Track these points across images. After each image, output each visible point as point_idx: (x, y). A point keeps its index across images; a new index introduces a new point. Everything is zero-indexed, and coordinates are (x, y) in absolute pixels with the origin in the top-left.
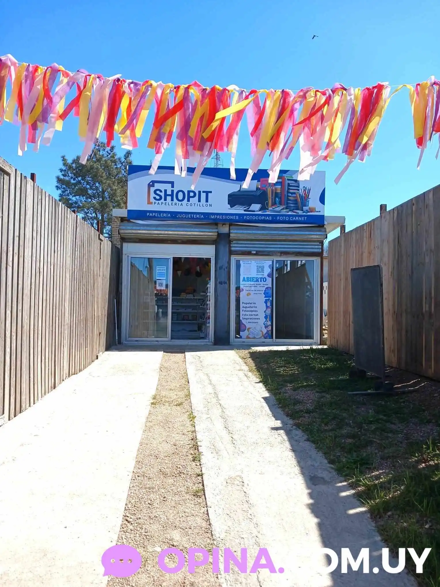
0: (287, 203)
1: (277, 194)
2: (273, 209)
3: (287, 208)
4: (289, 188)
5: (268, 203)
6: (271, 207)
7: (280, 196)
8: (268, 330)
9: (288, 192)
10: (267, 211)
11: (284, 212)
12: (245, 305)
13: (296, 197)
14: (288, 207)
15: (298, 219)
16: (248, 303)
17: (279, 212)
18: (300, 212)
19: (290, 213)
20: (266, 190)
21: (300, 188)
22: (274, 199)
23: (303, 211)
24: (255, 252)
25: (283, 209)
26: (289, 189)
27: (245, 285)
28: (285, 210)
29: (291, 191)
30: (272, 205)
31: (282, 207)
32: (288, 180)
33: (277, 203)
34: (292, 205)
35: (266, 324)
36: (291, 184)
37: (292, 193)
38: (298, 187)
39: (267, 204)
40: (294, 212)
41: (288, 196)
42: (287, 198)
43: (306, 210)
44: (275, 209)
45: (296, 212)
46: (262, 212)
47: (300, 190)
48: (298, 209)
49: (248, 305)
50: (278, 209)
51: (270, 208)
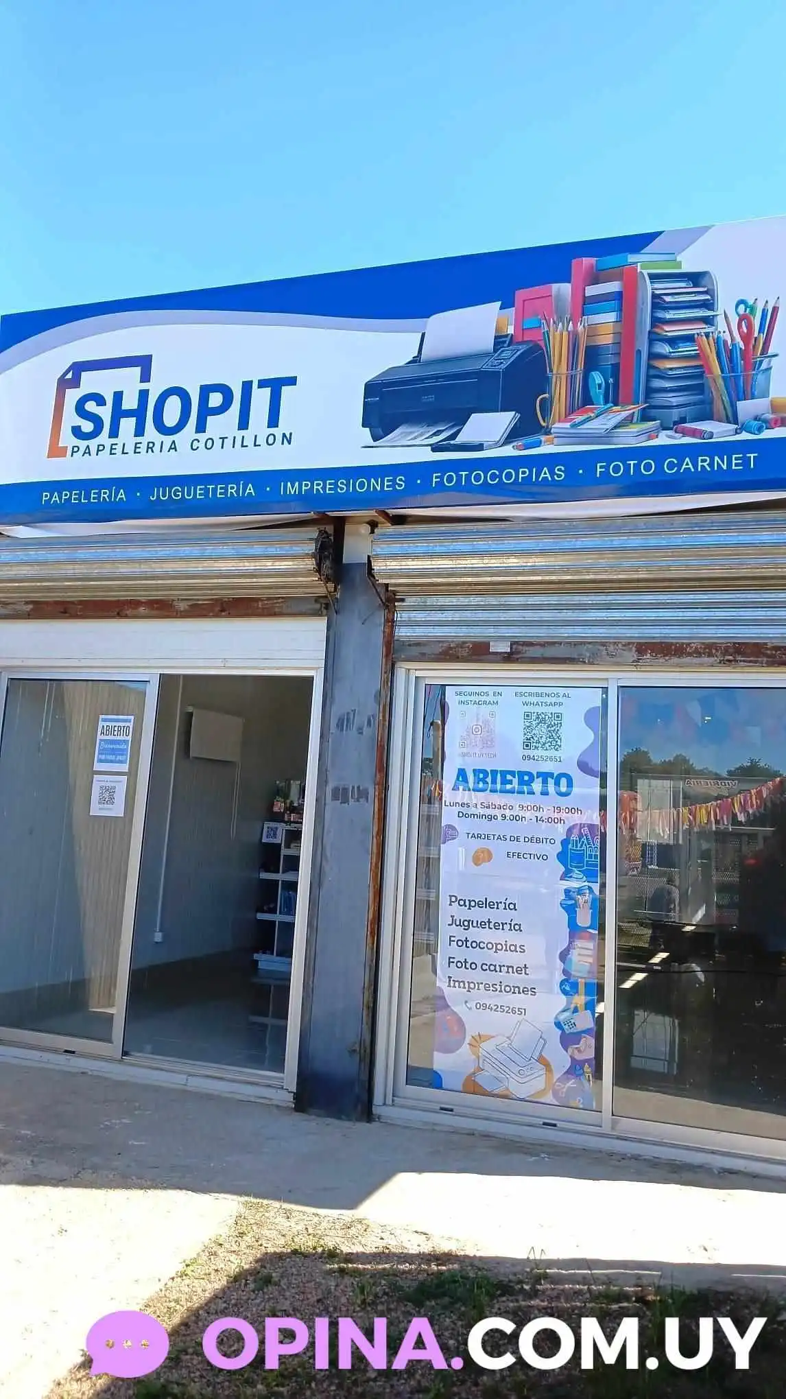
0: (650, 391)
1: (593, 356)
2: (574, 426)
3: (645, 417)
4: (660, 314)
5: (551, 399)
6: (565, 421)
7: (612, 360)
8: (578, 1057)
9: (653, 338)
10: (543, 438)
11: (631, 438)
12: (462, 913)
13: (696, 357)
14: (653, 412)
15: (712, 465)
16: (479, 904)
17: (607, 436)
18: (720, 431)
19: (664, 439)
20: (542, 344)
21: (720, 312)
22: (579, 378)
23: (736, 422)
24: (504, 648)
25: (628, 421)
26: (656, 322)
27: (465, 810)
28: (635, 428)
29: (671, 331)
30: (571, 410)
31: (620, 414)
32: (654, 277)
33: (597, 393)
34: (675, 399)
35: (568, 1022)
36: (668, 299)
37: (672, 341)
38: (708, 305)
39: (546, 407)
40: (685, 433)
41: (653, 356)
42: (650, 367)
43: (756, 418)
44: (585, 426)
45: (694, 433)
46: (518, 448)
47: (720, 321)
48: (708, 416)
49: (478, 914)
50: (599, 425)
51: (559, 426)
